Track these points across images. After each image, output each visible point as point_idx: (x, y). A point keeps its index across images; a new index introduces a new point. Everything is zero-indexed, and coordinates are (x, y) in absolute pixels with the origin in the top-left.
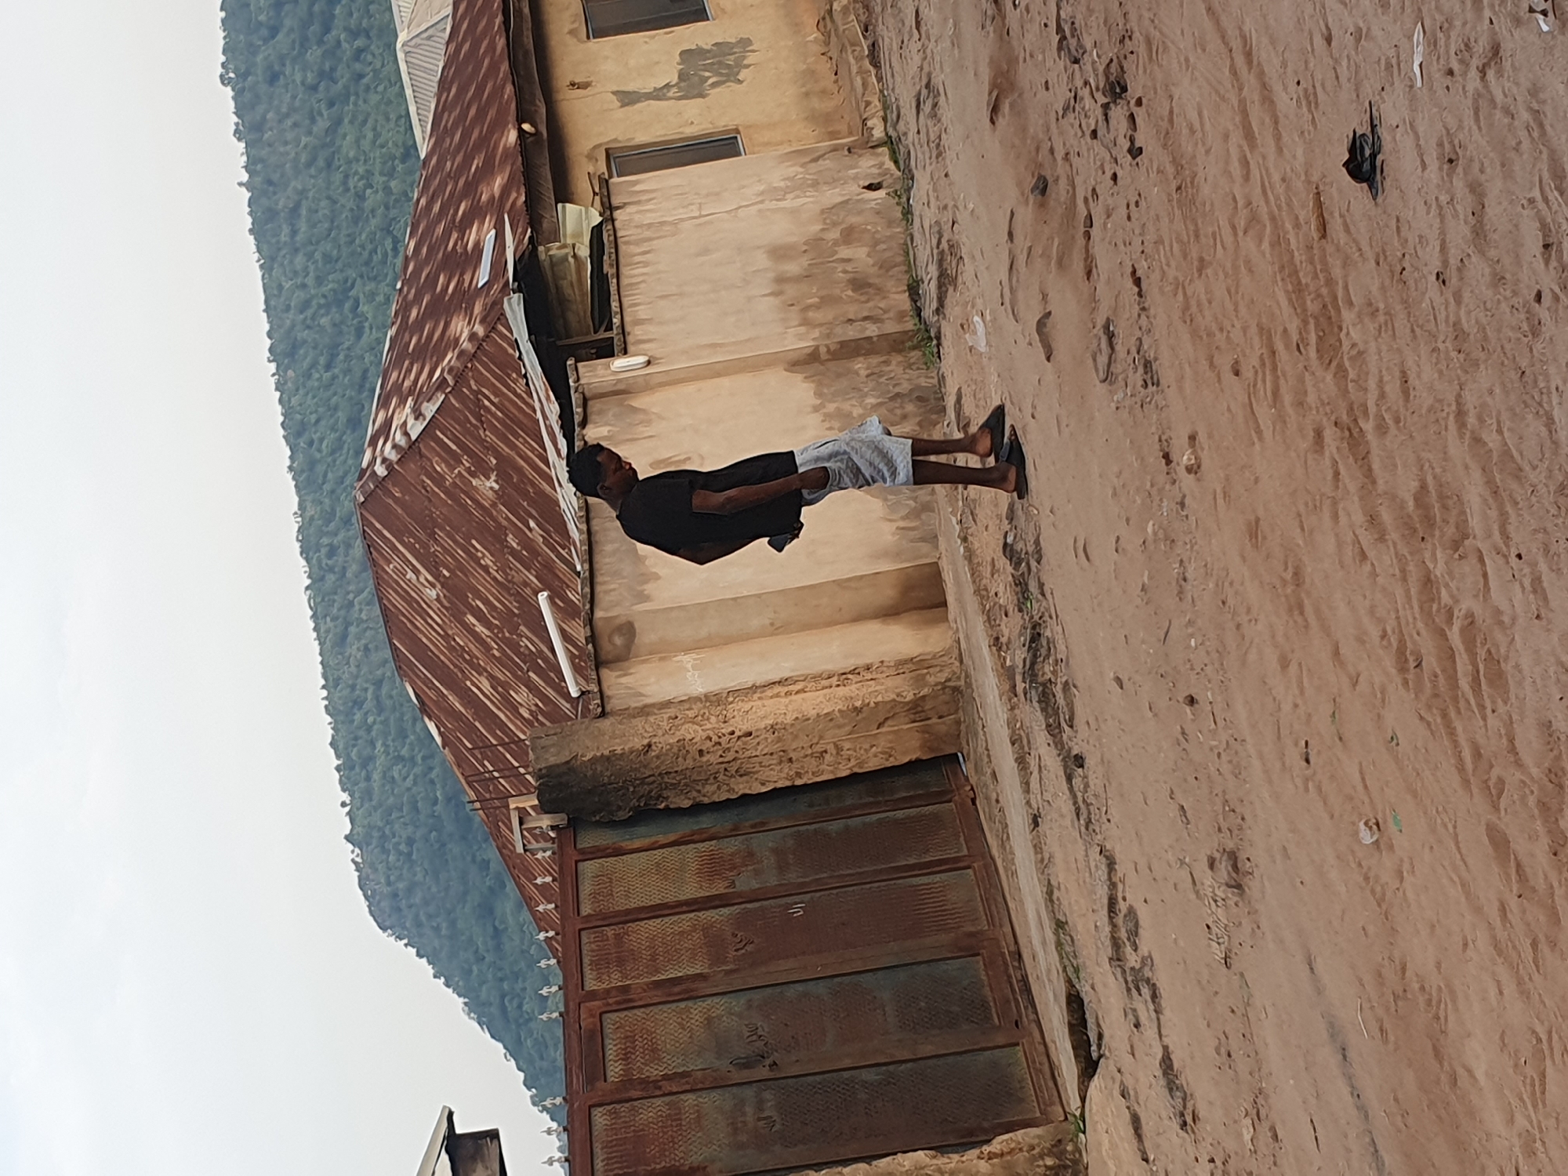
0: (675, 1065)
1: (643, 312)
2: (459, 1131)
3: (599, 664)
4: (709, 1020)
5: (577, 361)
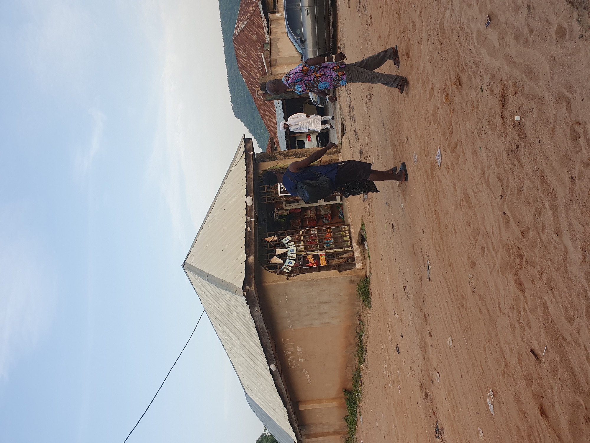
1: (282, 6)
2: (246, 138)
3: (271, 66)
5: (270, 14)
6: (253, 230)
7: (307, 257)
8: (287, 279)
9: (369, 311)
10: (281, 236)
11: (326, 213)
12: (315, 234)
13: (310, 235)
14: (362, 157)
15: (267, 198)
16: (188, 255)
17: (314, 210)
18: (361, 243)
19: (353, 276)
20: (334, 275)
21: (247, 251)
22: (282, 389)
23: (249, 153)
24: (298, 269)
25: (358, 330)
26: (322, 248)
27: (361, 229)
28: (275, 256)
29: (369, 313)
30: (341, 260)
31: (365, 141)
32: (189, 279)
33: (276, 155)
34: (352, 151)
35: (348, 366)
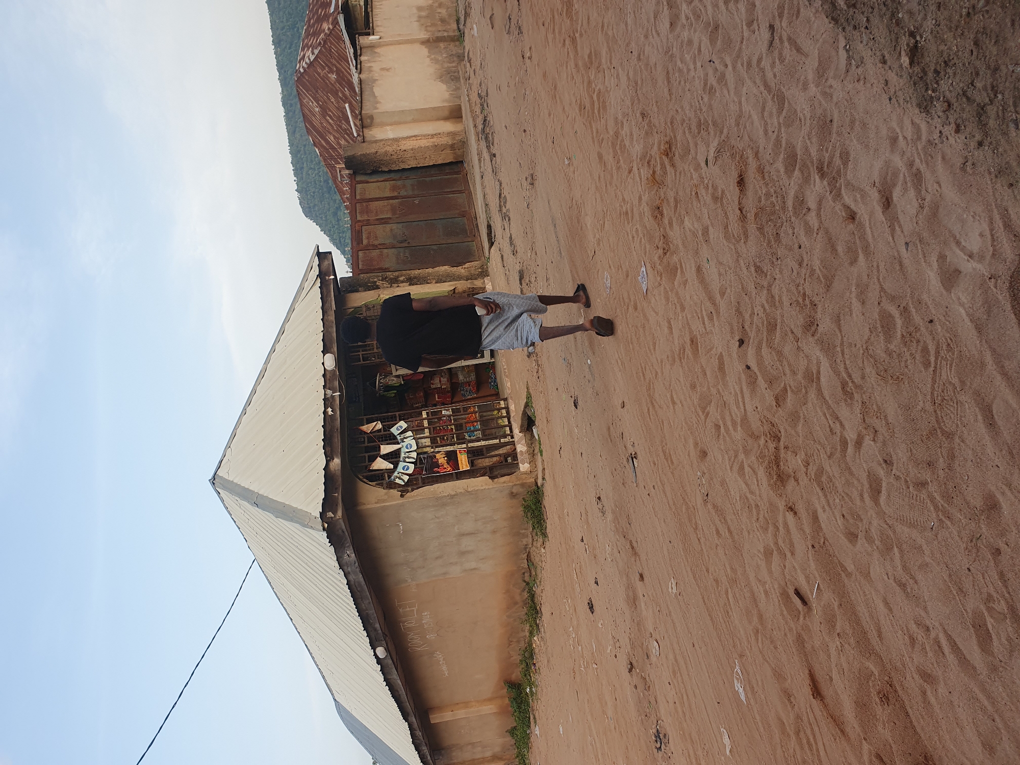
0: (380, 241)
1: (379, 23)
2: (320, 251)
3: (363, 127)
4: (391, 230)
5: (359, 36)
6: (338, 413)
7: (435, 457)
8: (402, 496)
9: (543, 543)
10: (389, 422)
11: (468, 379)
12: (449, 416)
13: (440, 419)
14: (523, 284)
15: (361, 355)
16: (221, 462)
17: (447, 376)
18: (528, 430)
19: (515, 485)
20: (482, 486)
21: (327, 449)
22: (399, 690)
23: (327, 277)
24: (420, 479)
25: (527, 578)
26: (461, 440)
27: (527, 405)
28: (379, 458)
29: (544, 548)
30: (495, 459)
31: (527, 256)
32: (224, 505)
33: (376, 282)
34: (507, 272)
35: (512, 642)
